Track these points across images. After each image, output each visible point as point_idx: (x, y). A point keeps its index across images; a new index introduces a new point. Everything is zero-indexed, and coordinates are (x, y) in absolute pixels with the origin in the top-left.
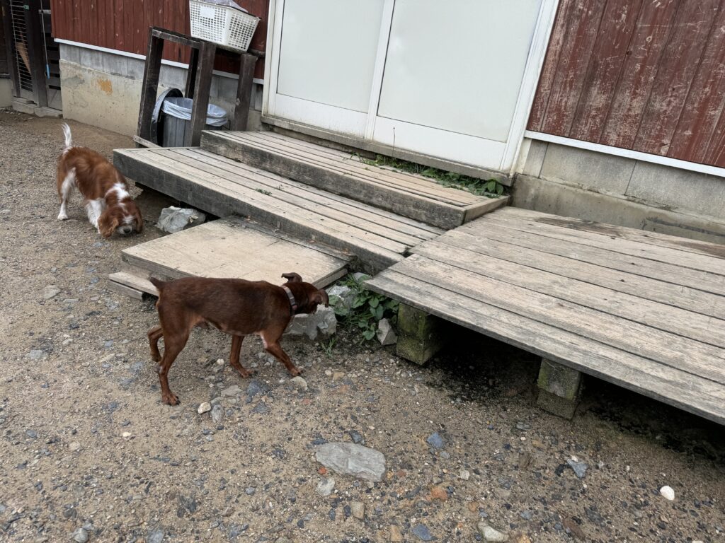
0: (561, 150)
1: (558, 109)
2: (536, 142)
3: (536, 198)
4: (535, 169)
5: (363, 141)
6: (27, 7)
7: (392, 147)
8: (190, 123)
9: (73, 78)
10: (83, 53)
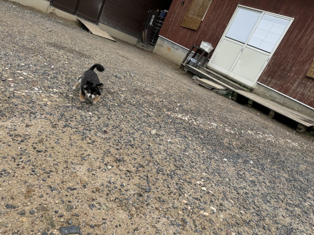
0: (262, 86)
1: (263, 79)
2: (258, 84)
3: (255, 93)
4: (257, 88)
5: (227, 76)
6: (153, 25)
7: (233, 78)
8: (195, 63)
9: (160, 45)
10: (165, 41)
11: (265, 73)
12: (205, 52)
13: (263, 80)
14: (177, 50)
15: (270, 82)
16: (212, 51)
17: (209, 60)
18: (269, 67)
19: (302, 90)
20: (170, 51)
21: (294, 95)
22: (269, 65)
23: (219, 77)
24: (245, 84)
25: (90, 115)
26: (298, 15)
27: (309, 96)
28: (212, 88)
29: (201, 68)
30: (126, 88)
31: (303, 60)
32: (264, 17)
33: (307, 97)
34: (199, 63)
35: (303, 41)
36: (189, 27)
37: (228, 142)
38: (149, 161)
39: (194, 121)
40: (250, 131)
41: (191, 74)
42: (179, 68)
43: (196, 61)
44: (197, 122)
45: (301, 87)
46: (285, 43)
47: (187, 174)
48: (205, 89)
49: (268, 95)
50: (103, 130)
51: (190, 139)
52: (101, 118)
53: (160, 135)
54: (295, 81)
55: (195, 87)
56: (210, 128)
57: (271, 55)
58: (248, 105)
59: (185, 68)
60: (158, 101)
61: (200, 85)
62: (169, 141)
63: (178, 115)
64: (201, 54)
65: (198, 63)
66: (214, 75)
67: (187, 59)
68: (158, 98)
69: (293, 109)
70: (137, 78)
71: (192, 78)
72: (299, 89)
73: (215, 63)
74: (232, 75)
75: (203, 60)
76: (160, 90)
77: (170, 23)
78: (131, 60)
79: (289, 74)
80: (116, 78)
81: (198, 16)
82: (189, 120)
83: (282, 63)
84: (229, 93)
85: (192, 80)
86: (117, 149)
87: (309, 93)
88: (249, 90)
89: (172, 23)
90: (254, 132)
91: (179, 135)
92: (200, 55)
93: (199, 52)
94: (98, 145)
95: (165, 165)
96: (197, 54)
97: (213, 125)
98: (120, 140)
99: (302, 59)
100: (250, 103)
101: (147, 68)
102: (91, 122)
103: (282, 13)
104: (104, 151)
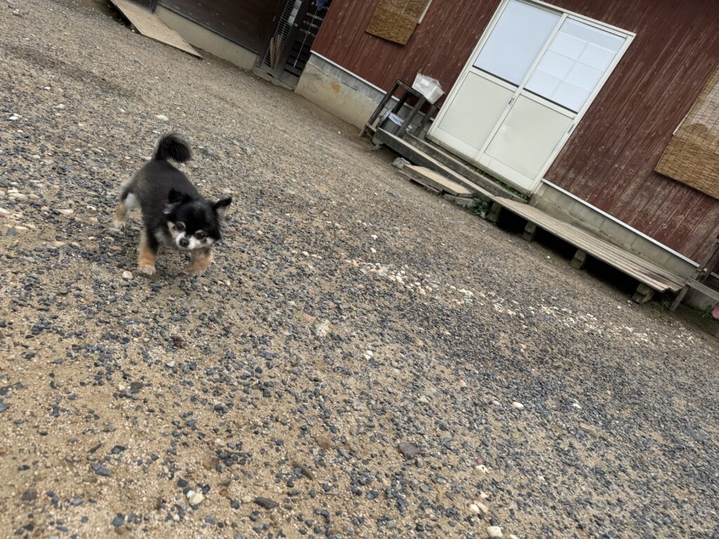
0: (552, 190)
1: (557, 174)
2: (545, 183)
3: (537, 204)
4: (541, 194)
5: (473, 161)
6: (296, 25)
7: (486, 168)
8: (399, 127)
9: (314, 75)
10: (327, 65)
11: (562, 159)
12: (423, 102)
13: (557, 177)
14: (355, 90)
15: (573, 180)
16: (442, 100)
17: (432, 122)
18: (573, 146)
19: (643, 203)
20: (338, 91)
21: (624, 214)
22: (573, 140)
23: (456, 164)
24: (513, 184)
25: (126, 280)
26: (645, 26)
27: (658, 219)
28: (441, 190)
29: (413, 139)
30: (233, 188)
31: (649, 134)
32: (565, 27)
33: (654, 219)
34: (410, 127)
35: (653, 89)
36: (387, 37)
37: (509, 345)
38: (325, 447)
39: (419, 284)
40: (546, 308)
41: (390, 152)
42: (360, 135)
43: (403, 121)
44: (427, 287)
45: (642, 196)
46: (613, 91)
47: (439, 480)
48: (427, 194)
49: (566, 211)
50: (168, 335)
51: (421, 343)
52: (162, 291)
53: (342, 337)
54: (628, 182)
55: (402, 186)
56: (459, 303)
57: (578, 118)
58: (525, 235)
59: (377, 137)
60: (322, 227)
61: (412, 182)
62: (368, 357)
63: (378, 268)
64: (413, 105)
65: (407, 126)
66: (445, 158)
67: (381, 114)
68: (322, 217)
69: (622, 247)
70: (263, 158)
71: (394, 164)
72: (638, 202)
73: (445, 130)
74: (484, 161)
75: (418, 121)
76: (325, 195)
77: (339, 21)
78: (242, 109)
79: (616, 166)
80: (203, 158)
81: (409, 10)
82: (407, 283)
83: (602, 138)
84: (481, 204)
85: (393, 169)
86: (219, 409)
87: (659, 212)
88: (523, 198)
89: (345, 23)
90: (555, 308)
91: (390, 332)
92: (412, 108)
93: (408, 100)
94: (152, 397)
95: (372, 456)
96: (405, 104)
97: (464, 294)
98: (225, 371)
99: (648, 132)
100: (530, 230)
101: (285, 132)
102: (130, 308)
103: (610, 19)
104: (173, 423)
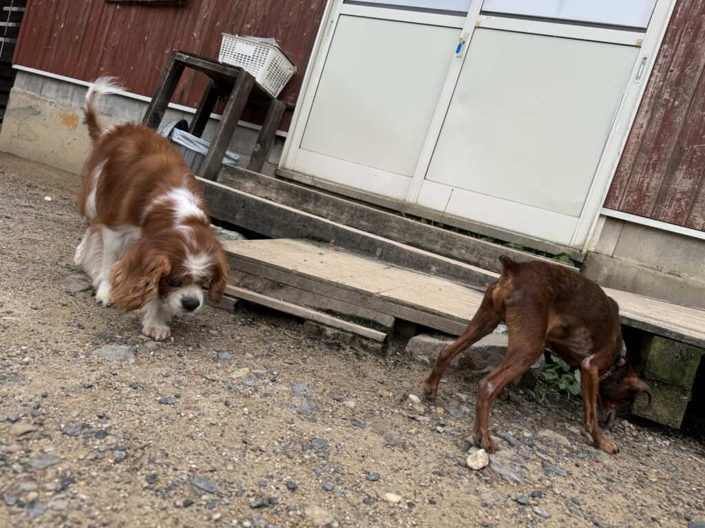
1: (639, 189)
2: (609, 219)
3: (609, 277)
4: (609, 248)
7: (441, 214)
8: (204, 157)
9: (27, 108)
10: (48, 84)
12: (249, 87)
17: (283, 139)
18: (662, 110)
20: (75, 126)
43: (210, 144)
57: (652, 42)
75: (249, 142)
96: (213, 115)
